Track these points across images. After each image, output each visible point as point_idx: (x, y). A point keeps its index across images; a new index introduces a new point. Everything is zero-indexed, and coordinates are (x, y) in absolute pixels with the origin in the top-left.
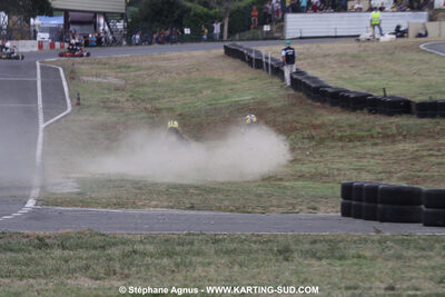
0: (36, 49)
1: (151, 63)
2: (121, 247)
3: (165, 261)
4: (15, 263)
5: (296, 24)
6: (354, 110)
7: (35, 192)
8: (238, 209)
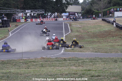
0: (63, 20)
1: (86, 22)
2: (81, 60)
3: (91, 63)
4: (60, 64)
5: (117, 14)
7: (63, 49)
8: (105, 52)
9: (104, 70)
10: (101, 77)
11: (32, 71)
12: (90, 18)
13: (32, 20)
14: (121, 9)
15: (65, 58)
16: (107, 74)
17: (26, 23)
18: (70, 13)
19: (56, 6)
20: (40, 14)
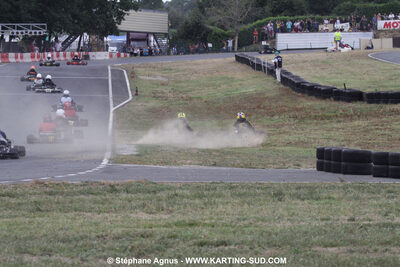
0: (108, 58)
1: (185, 67)
2: (167, 191)
3: (197, 201)
4: (95, 202)
5: (284, 40)
6: (324, 98)
7: (108, 155)
8: (246, 166)
9: (242, 223)
10: (232, 247)
11: (5, 227)
12: (197, 51)
13: (7, 57)
14: (297, 24)
15: (112, 182)
16: (250, 238)
18: (132, 35)
19: (84, 12)
20: (31, 39)
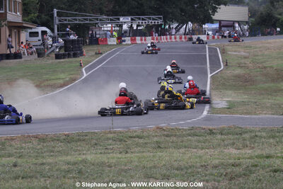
0: (206, 39)
2: (250, 134)
11: (136, 159)
12: (269, 34)
13: (135, 40)
15: (211, 127)
17: (120, 47)
18: (223, 23)
19: (189, 8)
20: (152, 27)
